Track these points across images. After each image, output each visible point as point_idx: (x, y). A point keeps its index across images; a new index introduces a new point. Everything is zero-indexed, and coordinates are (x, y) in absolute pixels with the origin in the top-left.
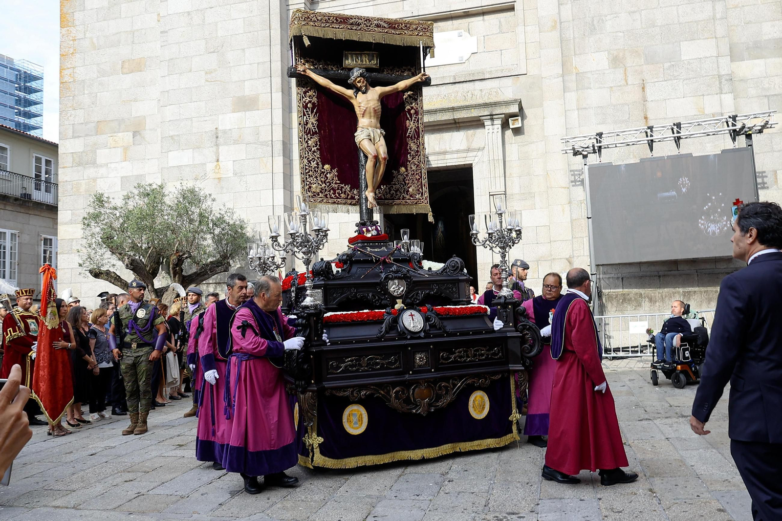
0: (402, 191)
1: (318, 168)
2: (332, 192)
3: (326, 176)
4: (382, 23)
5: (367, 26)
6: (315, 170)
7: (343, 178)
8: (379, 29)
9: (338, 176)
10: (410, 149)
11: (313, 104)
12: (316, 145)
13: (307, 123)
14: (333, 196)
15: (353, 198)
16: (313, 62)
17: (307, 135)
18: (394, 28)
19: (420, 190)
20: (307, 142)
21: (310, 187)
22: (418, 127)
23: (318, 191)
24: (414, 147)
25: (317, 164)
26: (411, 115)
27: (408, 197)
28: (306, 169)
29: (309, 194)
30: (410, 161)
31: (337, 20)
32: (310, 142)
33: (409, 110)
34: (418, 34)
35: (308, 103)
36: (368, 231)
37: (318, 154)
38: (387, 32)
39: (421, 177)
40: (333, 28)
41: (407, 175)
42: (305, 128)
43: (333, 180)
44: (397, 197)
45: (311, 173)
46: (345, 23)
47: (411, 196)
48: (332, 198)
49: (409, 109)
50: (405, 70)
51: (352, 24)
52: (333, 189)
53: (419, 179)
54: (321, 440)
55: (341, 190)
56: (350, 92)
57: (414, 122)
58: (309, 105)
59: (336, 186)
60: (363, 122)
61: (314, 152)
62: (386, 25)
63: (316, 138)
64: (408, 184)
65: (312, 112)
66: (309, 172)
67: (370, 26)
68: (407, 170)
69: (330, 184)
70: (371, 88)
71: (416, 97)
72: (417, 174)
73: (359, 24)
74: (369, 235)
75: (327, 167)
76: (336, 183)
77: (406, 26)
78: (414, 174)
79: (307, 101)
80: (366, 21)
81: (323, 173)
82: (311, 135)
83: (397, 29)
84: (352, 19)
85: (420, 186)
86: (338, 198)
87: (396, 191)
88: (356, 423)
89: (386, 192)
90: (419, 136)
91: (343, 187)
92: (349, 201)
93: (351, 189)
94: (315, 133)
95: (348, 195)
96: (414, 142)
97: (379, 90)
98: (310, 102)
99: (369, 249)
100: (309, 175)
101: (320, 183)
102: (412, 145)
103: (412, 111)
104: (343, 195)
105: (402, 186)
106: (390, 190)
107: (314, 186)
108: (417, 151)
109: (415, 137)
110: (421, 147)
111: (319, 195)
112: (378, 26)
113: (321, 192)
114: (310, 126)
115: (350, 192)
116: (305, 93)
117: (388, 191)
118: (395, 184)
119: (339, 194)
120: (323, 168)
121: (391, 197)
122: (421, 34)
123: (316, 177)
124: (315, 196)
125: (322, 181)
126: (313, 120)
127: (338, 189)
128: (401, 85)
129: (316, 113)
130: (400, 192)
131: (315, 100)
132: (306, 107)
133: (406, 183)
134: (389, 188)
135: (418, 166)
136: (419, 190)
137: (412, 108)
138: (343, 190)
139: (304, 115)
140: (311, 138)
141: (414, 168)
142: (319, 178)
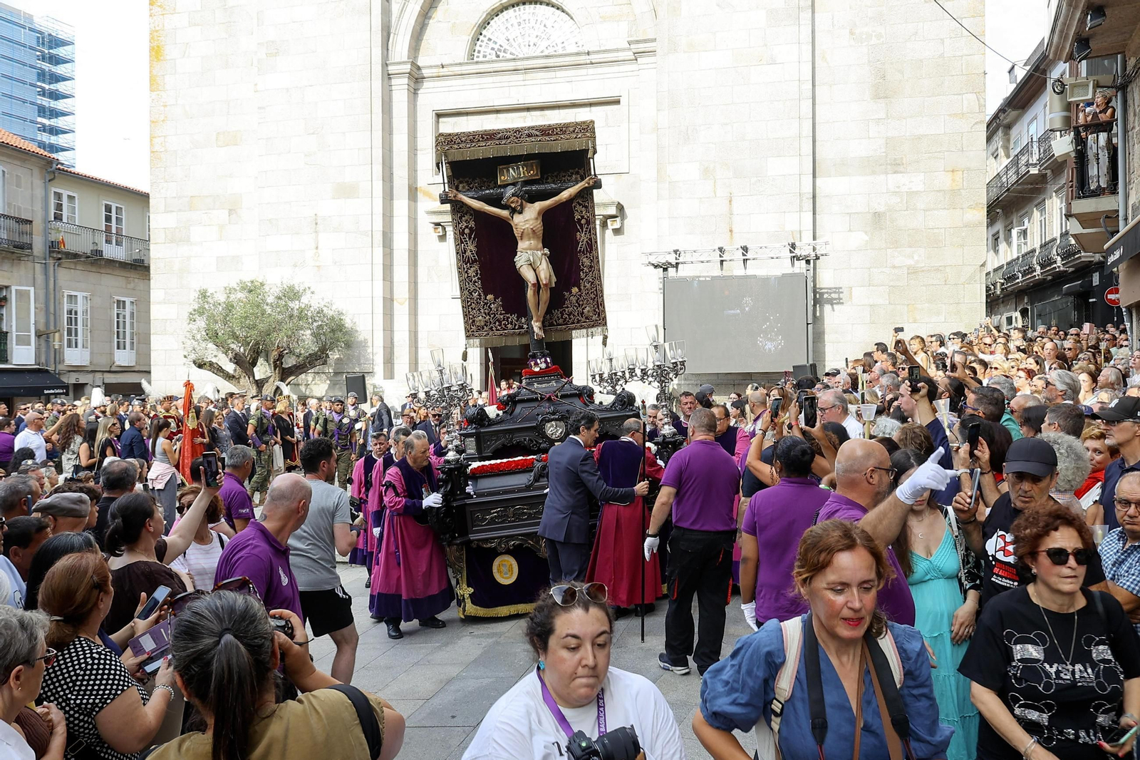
0: (576, 314)
1: (480, 299)
2: (497, 323)
3: (489, 307)
4: (533, 132)
5: (517, 138)
6: (478, 302)
7: (508, 308)
8: (531, 138)
9: (502, 306)
10: (583, 265)
11: (471, 229)
12: (477, 274)
13: (465, 251)
14: (499, 327)
15: (521, 327)
16: (467, 182)
17: (466, 264)
18: (549, 134)
19: (597, 310)
20: (466, 272)
21: (474, 321)
22: (590, 239)
23: (483, 324)
24: (587, 262)
25: (479, 295)
26: (581, 226)
27: (583, 319)
28: (468, 302)
29: (474, 328)
30: (583, 279)
31: (483, 138)
32: (470, 272)
33: (580, 220)
34: (576, 138)
35: (464, 229)
36: (536, 364)
37: (479, 284)
38: (540, 140)
39: (597, 295)
40: (479, 147)
41: (580, 296)
42: (463, 256)
43: (497, 310)
44: (571, 321)
45: (473, 306)
46: (491, 139)
47: (587, 318)
49: (578, 219)
50: (572, 174)
51: (500, 139)
52: (498, 320)
53: (594, 298)
54: (471, 590)
55: (508, 321)
56: (505, 213)
57: (585, 234)
58: (467, 231)
59: (502, 317)
60: (522, 245)
61: (475, 282)
62: (538, 133)
63: (476, 267)
64: (582, 305)
65: (470, 238)
66: (471, 305)
67: (520, 137)
68: (580, 290)
69: (495, 315)
70: (529, 205)
71: (586, 204)
72: (592, 293)
73: (507, 138)
74: (537, 369)
75: (490, 297)
76: (501, 314)
77: (562, 130)
78: (588, 293)
79: (463, 227)
80: (516, 132)
81: (486, 304)
82: (470, 264)
83: (551, 135)
84: (499, 133)
85: (596, 306)
86: (505, 329)
87: (569, 315)
88: (506, 573)
89: (557, 317)
90: (591, 249)
91: (509, 317)
92: (518, 331)
93: (518, 318)
94: (473, 262)
95: (515, 325)
96: (587, 257)
97: (538, 205)
98: (467, 227)
99: (536, 385)
100: (472, 308)
101: (484, 315)
102: (584, 260)
103: (583, 221)
104: (509, 326)
105: (575, 308)
106: (562, 315)
107: (478, 319)
108: (591, 267)
109: (587, 251)
110: (595, 261)
111: (483, 328)
112: (529, 136)
113: (485, 325)
114: (468, 253)
116: (461, 218)
117: (560, 315)
118: (567, 307)
119: (505, 325)
120: (486, 299)
121: (563, 321)
122: (580, 136)
123: (479, 310)
124: (480, 329)
125: (486, 313)
126: (471, 247)
127: (504, 320)
128: (565, 195)
129: (474, 239)
130: (574, 315)
131: (472, 224)
132: (462, 233)
133: (579, 305)
134: (561, 313)
135: (592, 283)
136: (595, 311)
137: (583, 217)
138: (510, 320)
139: (462, 242)
140: (471, 267)
141: (588, 286)
142: (482, 311)
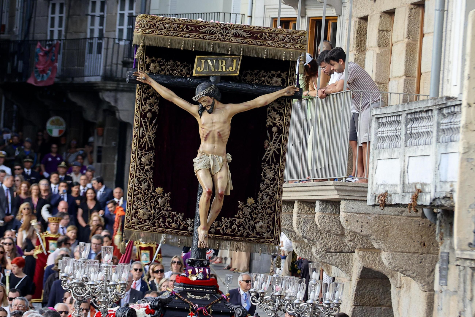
0: (247, 227)
1: (148, 190)
2: (161, 220)
3: (156, 200)
4: (241, 32)
5: (223, 35)
6: (145, 193)
7: (176, 205)
8: (237, 39)
9: (170, 202)
10: (265, 176)
11: (154, 113)
12: (150, 163)
13: (143, 136)
14: (162, 224)
15: (185, 229)
17: (141, 150)
18: (256, 38)
19: (271, 227)
20: (140, 159)
21: (137, 212)
22: (279, 150)
23: (145, 217)
24: (270, 175)
25: (149, 186)
26: (271, 133)
27: (254, 234)
28: (135, 191)
29: (135, 220)
30: (261, 191)
31: (187, 28)
32: (143, 159)
33: (271, 127)
34: (284, 47)
35: (147, 112)
36: (194, 273)
37: (150, 174)
38: (246, 43)
39: (274, 211)
40: (182, 36)
41: (255, 208)
42: (140, 141)
43: (164, 205)
44: (239, 233)
45: (139, 196)
46: (196, 31)
47: (258, 233)
48: (161, 227)
50: (273, 75)
51: (205, 33)
52: (162, 216)
53: (271, 214)
55: (172, 219)
57: (274, 143)
58: (149, 115)
59: (167, 213)
60: (205, 146)
61: (147, 171)
62: (245, 35)
63: (150, 155)
64: (255, 218)
65: (151, 123)
66: (138, 194)
67: (226, 35)
68: (256, 202)
69: (160, 211)
71: (282, 111)
72: (269, 207)
73: (213, 33)
74: (194, 278)
75: (159, 190)
76: (167, 210)
77: (270, 36)
78: (264, 207)
79: (147, 110)
80: (222, 29)
81: (154, 196)
82: (146, 151)
83: (259, 39)
84: (205, 27)
85: (271, 223)
86: (167, 227)
87: (239, 226)
89: (226, 226)
90: (278, 161)
91: (175, 216)
92: (180, 232)
93: (184, 218)
94: (150, 149)
95: (180, 225)
96: (271, 168)
97: (230, 108)
98: (150, 111)
99: (189, 295)
100: (137, 198)
101: (149, 208)
102: (268, 170)
103: (275, 129)
104: (173, 225)
105: (247, 220)
107: (141, 211)
108: (274, 179)
109: (273, 162)
110: (280, 174)
111: (145, 222)
112: (236, 35)
113: (148, 219)
114: (146, 139)
115: (182, 221)
116: (145, 100)
117: (229, 224)
118: (239, 218)
119: (169, 222)
120: (154, 191)
121: (231, 232)
122: (288, 46)
123: (145, 201)
124: (141, 222)
125: (151, 207)
126: (150, 133)
127: (169, 217)
128: (261, 101)
129: (155, 125)
130: (244, 228)
131: (156, 108)
132: (144, 116)
133: (252, 217)
134: (231, 222)
135: (271, 197)
136: (268, 227)
137: (275, 125)
138: (175, 218)
139: (141, 126)
140: (146, 154)
141: (266, 199)
142: (148, 203)
